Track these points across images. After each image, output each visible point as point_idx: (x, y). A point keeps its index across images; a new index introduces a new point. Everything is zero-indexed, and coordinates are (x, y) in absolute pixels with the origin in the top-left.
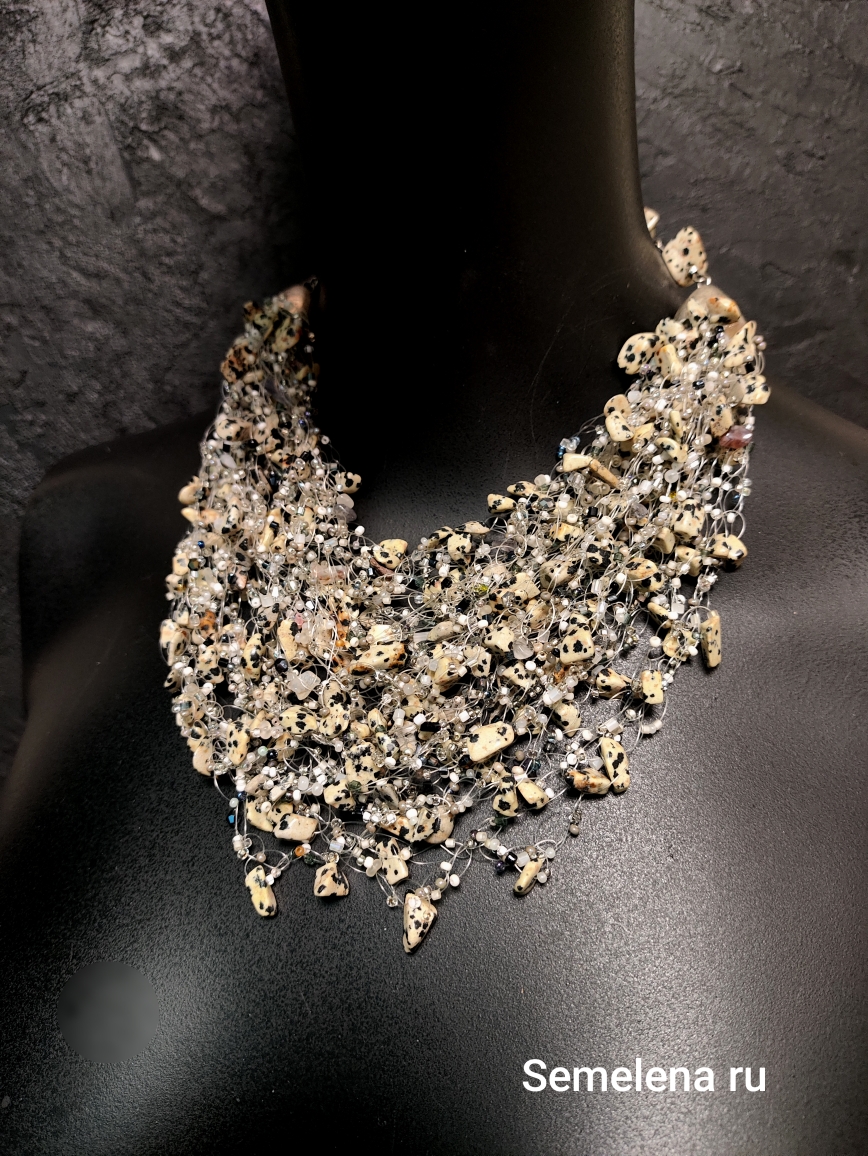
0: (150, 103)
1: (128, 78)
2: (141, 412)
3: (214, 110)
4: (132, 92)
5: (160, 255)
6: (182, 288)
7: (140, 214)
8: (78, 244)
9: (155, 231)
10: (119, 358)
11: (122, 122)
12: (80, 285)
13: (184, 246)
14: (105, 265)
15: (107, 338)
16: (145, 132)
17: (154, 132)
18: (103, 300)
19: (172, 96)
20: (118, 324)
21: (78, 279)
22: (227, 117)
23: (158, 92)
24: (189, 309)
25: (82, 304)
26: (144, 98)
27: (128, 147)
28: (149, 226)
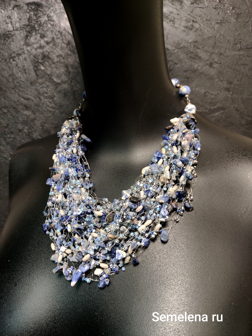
0: (41, 55)
1: (36, 49)
2: (38, 134)
3: (58, 56)
4: (37, 53)
5: (44, 94)
6: (49, 102)
7: (39, 83)
8: (23, 91)
9: (42, 87)
10: (33, 120)
11: (34, 60)
12: (23, 101)
13: (50, 91)
14: (29, 96)
15: (30, 115)
16: (40, 63)
17: (42, 62)
18: (29, 105)
19: (47, 53)
20: (33, 111)
21: (23, 100)
22: (61, 58)
23: (43, 52)
24: (51, 107)
25: (23, 107)
26: (40, 54)
27: (36, 66)
28: (41, 86)
